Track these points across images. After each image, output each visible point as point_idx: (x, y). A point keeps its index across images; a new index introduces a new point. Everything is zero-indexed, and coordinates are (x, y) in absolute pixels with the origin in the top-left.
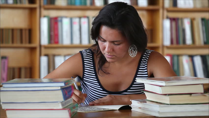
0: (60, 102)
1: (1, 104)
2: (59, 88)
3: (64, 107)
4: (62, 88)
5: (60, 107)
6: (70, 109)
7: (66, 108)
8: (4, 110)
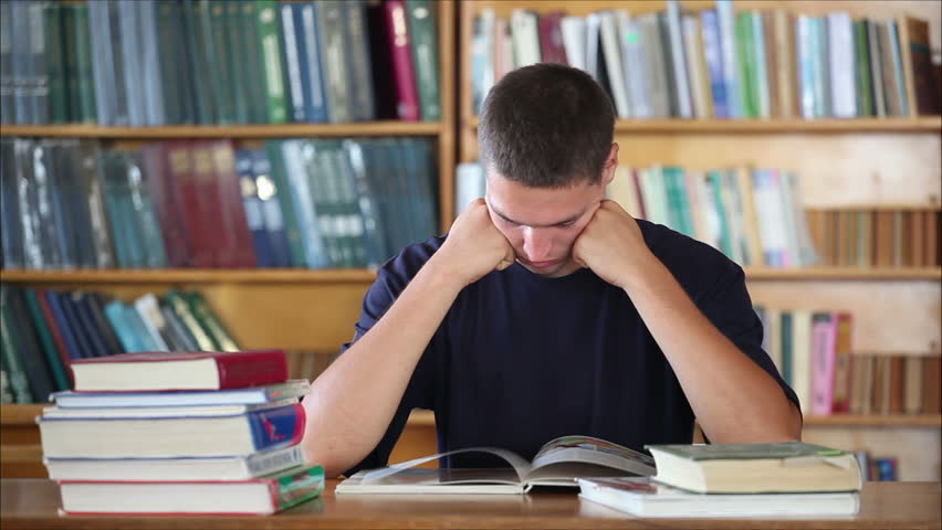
0: (242, 457)
1: (46, 462)
2: (243, 410)
3: (258, 474)
4: (253, 409)
5: (244, 473)
6: (275, 482)
7: (263, 480)
8: (54, 482)
